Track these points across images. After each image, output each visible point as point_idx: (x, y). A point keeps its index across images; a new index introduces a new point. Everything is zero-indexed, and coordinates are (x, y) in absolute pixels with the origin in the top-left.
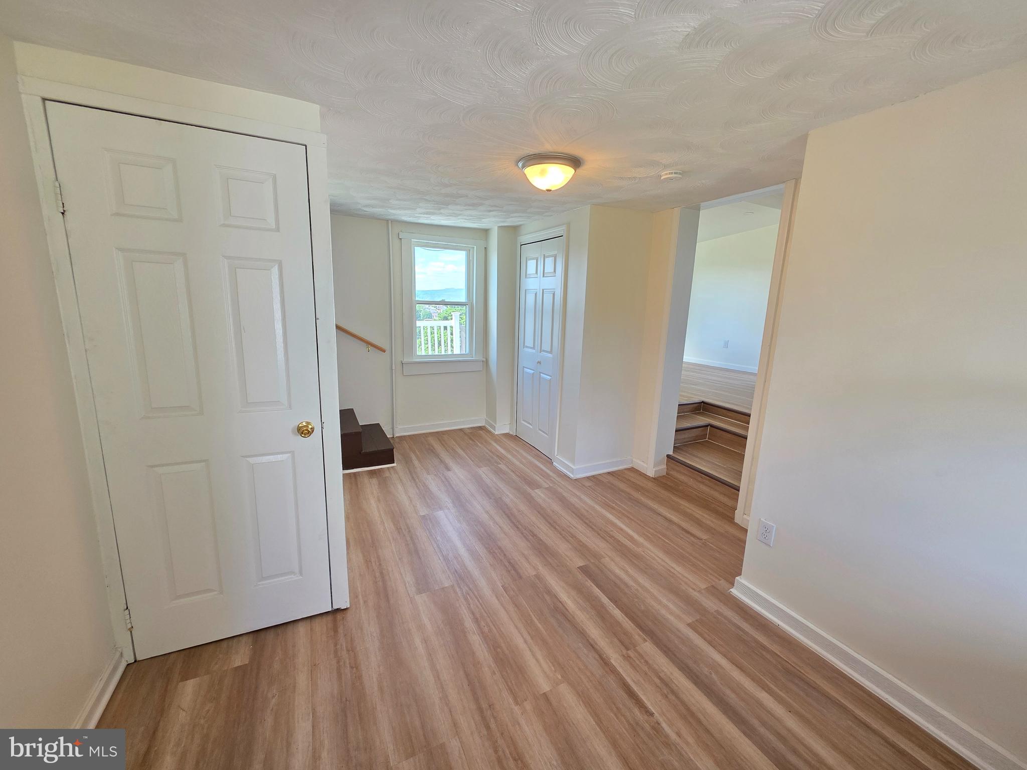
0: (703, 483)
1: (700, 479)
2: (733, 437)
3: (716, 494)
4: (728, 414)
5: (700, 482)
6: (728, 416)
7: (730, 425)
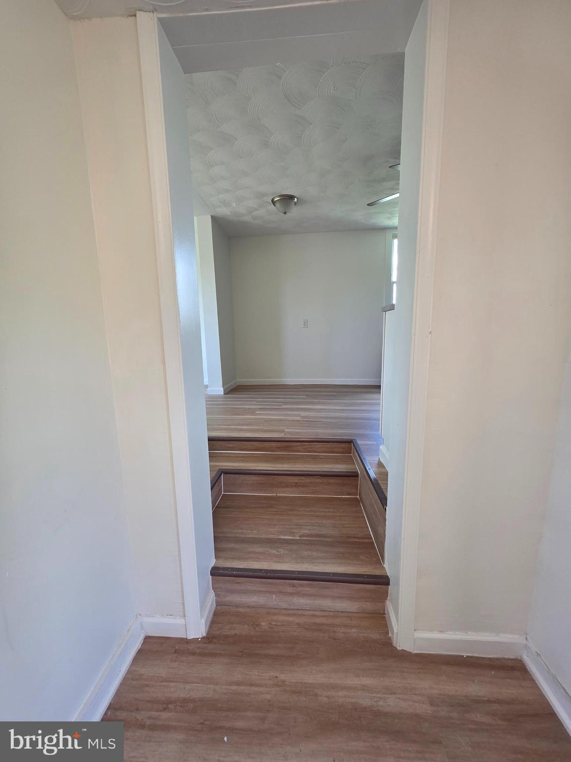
0: (298, 594)
1: (290, 590)
2: (261, 478)
3: (327, 603)
4: (228, 445)
5: (292, 594)
6: (229, 447)
7: (243, 461)
